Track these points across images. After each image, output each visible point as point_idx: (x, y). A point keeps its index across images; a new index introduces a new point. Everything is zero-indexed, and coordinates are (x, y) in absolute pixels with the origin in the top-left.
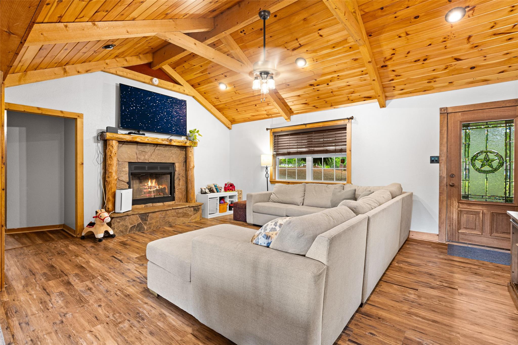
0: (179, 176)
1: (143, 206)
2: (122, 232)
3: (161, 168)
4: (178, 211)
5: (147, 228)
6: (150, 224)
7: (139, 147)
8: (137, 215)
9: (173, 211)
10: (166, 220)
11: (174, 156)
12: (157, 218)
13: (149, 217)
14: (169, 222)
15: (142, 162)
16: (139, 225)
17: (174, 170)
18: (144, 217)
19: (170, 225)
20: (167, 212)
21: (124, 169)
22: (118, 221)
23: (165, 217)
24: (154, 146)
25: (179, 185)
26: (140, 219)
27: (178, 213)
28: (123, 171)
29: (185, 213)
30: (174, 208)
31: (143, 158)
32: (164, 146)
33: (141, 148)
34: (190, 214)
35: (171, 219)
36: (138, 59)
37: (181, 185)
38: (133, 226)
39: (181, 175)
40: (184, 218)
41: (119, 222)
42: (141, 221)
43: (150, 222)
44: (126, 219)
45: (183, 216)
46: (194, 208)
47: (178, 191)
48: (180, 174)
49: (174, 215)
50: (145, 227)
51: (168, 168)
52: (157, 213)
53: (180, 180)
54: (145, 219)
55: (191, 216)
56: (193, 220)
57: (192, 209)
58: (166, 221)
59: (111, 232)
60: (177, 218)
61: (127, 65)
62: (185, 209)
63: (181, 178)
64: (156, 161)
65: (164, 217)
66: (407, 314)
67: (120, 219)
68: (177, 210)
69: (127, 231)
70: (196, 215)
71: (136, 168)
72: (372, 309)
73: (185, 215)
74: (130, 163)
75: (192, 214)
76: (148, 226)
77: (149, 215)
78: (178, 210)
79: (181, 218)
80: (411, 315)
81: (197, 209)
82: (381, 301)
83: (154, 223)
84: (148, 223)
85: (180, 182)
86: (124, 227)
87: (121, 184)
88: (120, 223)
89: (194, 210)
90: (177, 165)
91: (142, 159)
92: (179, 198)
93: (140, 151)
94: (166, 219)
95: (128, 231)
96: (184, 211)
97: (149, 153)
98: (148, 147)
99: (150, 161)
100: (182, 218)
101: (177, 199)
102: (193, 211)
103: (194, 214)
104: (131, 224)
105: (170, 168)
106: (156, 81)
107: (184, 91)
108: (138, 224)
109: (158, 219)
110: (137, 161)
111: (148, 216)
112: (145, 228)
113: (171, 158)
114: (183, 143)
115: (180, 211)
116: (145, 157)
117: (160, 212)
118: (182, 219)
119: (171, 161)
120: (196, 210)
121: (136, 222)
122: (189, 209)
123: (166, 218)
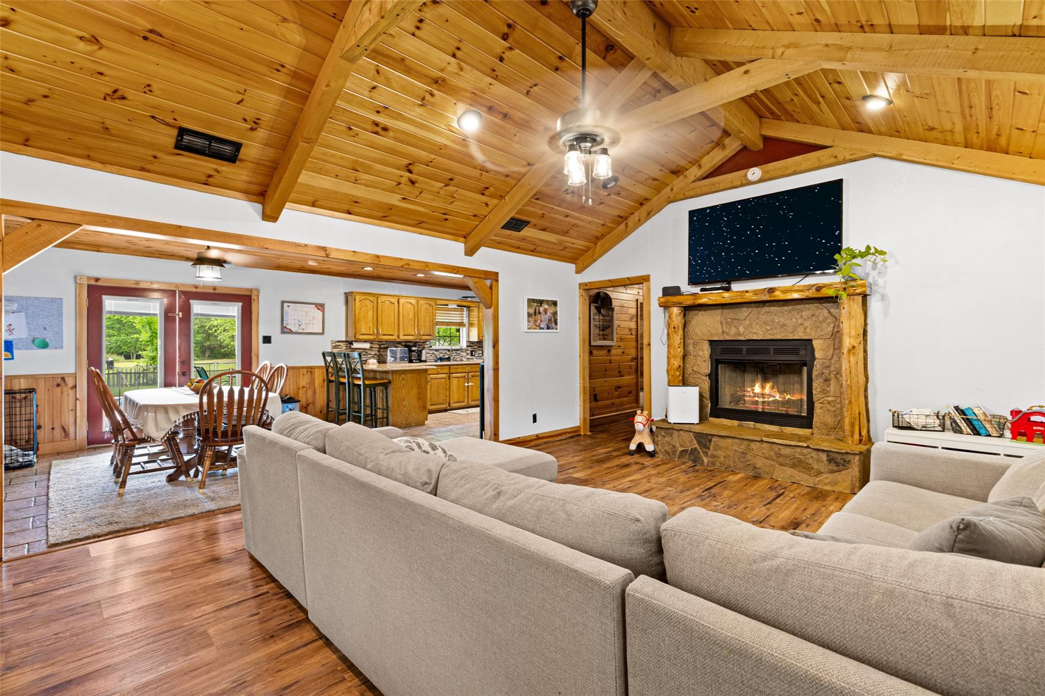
0: (824, 371)
1: (736, 423)
2: (668, 453)
3: (777, 352)
4: (779, 449)
5: (708, 462)
6: (713, 456)
7: (726, 311)
8: (691, 434)
9: (765, 445)
10: (749, 461)
11: (807, 324)
12: (728, 449)
13: (712, 442)
14: (755, 468)
15: (733, 339)
16: (694, 451)
17: (814, 358)
18: (704, 439)
19: (756, 473)
20: (753, 445)
21: (701, 353)
22: (663, 434)
23: (746, 454)
24: (758, 307)
25: (825, 392)
26: (696, 442)
27: (779, 455)
28: (699, 356)
29: (800, 461)
30: (765, 439)
31: (733, 331)
32: (781, 303)
33: (729, 313)
34: (816, 467)
35: (760, 462)
36: (721, 151)
37: (831, 394)
38: (684, 450)
39: (832, 369)
40: (796, 472)
41: (664, 437)
42: (697, 446)
43: (715, 453)
44: (674, 435)
45: (793, 466)
46: (828, 456)
47: (821, 408)
48: (829, 367)
49: (767, 455)
50: (706, 460)
51: (795, 351)
52: (729, 440)
53: (827, 380)
54: (705, 445)
55: (819, 473)
56: (826, 484)
57: (824, 457)
58: (748, 463)
59: (650, 447)
60: (777, 466)
61: (700, 173)
62: (799, 450)
63: (832, 376)
64: (760, 338)
65: (743, 453)
66: (244, 680)
67: (665, 433)
68: (776, 448)
69: (675, 455)
70: (837, 476)
71: (725, 351)
72: (300, 638)
73: (797, 464)
74: (711, 342)
75: (823, 470)
76: (710, 459)
77: (713, 440)
78: (780, 447)
79: (787, 468)
80: (235, 684)
81: (839, 460)
82: (309, 662)
83: (722, 459)
84: (710, 453)
85: (829, 386)
86: (671, 447)
87: (697, 378)
88: (666, 439)
89: (830, 460)
90: (816, 344)
91: (731, 334)
92: (825, 425)
93: (729, 320)
94: (746, 459)
95: (677, 456)
96: (797, 455)
97: (747, 322)
98: (744, 309)
99: (747, 338)
100: (792, 470)
101: (817, 425)
102: (826, 463)
103: (832, 472)
104: (682, 446)
105: (802, 352)
106: (754, 173)
107: (836, 157)
108: (692, 450)
109: (729, 453)
110: (722, 338)
111: (710, 441)
112: (703, 461)
113: (801, 329)
114: (810, 291)
115: (787, 451)
116: (738, 329)
117: (734, 440)
118: (789, 471)
119: (800, 335)
120: (836, 463)
121: (689, 445)
122: (814, 454)
123: (748, 456)
